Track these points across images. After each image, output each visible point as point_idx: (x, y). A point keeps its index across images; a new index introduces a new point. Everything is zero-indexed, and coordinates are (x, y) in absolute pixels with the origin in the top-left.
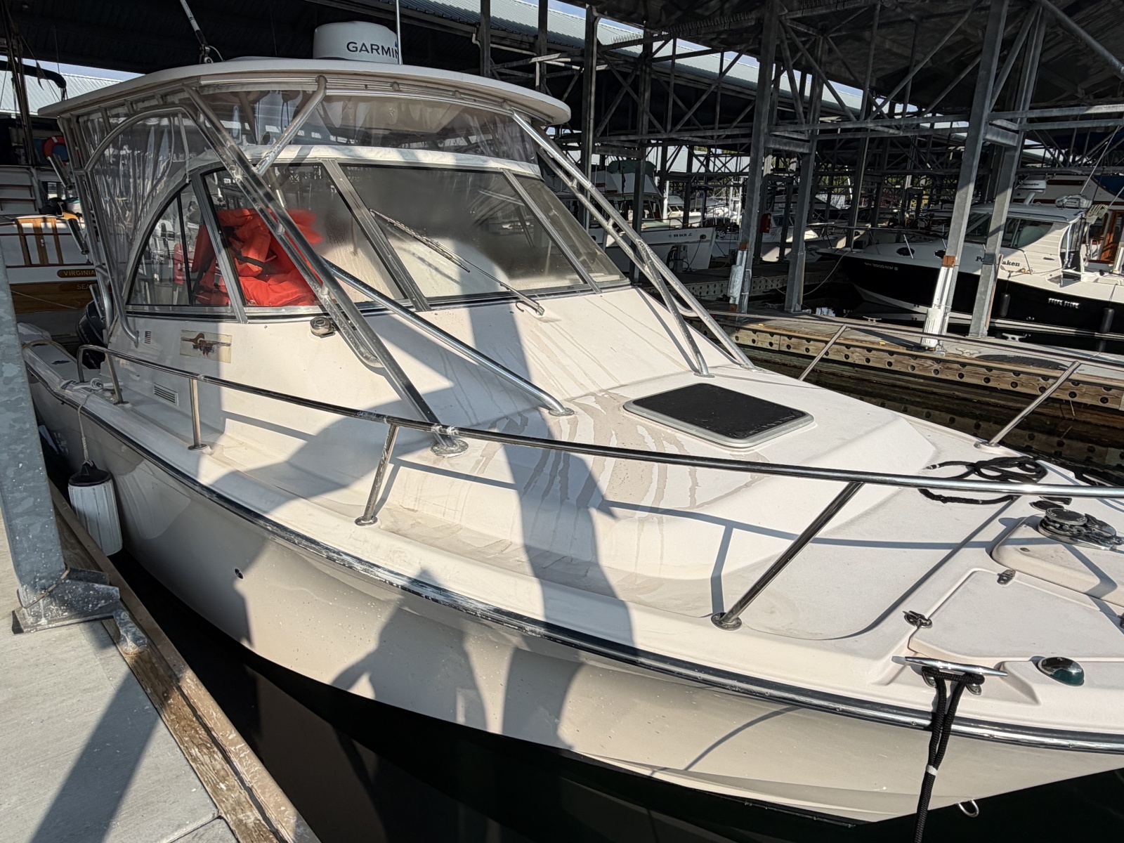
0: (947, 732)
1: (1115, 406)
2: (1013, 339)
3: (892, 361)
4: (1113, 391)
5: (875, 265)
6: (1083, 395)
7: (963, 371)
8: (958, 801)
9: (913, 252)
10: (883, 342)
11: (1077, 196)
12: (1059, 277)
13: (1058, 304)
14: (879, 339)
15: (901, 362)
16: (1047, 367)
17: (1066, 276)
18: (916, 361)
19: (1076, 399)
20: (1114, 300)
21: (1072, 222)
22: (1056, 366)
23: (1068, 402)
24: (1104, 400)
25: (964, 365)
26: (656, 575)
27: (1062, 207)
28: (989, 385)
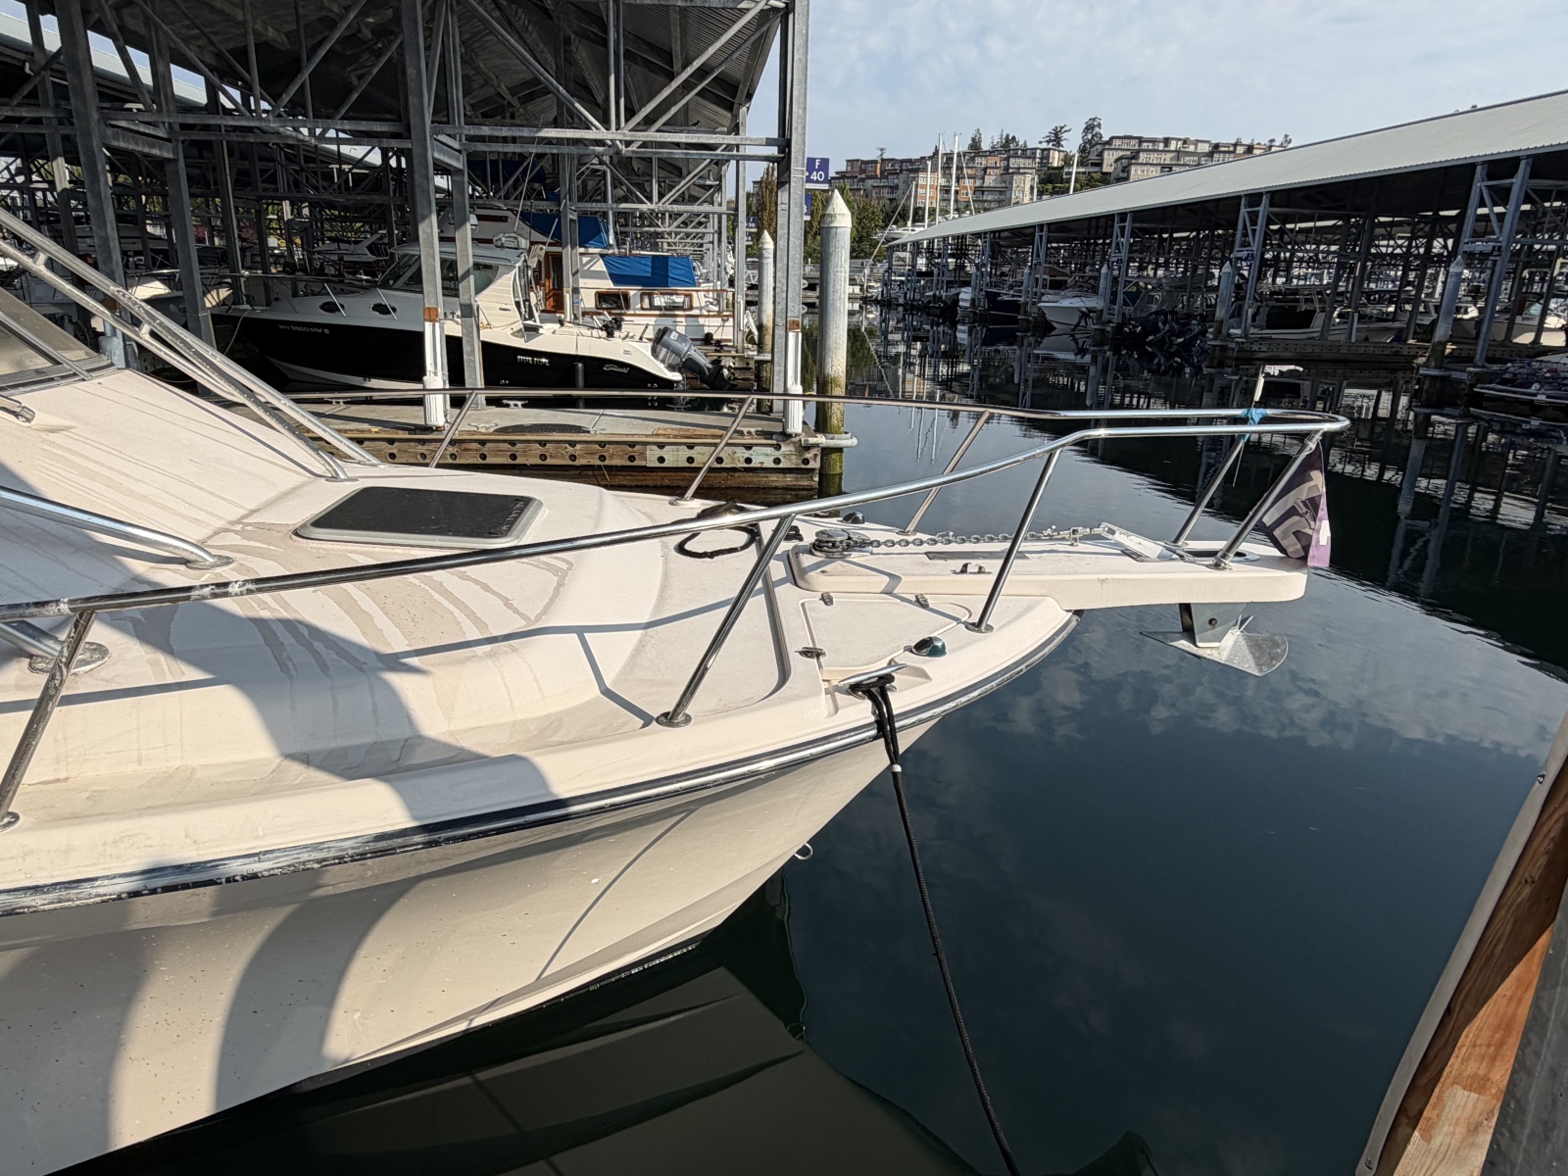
0: (893, 731)
1: (643, 463)
2: (516, 405)
3: (395, 451)
4: (637, 447)
5: (294, 328)
6: (612, 456)
7: (485, 450)
8: (793, 852)
9: (342, 306)
10: (375, 429)
11: (513, 235)
12: (520, 330)
13: (528, 363)
14: (366, 426)
15: (406, 451)
16: (570, 432)
17: (528, 328)
18: (425, 447)
19: (607, 463)
20: (581, 353)
21: (517, 265)
22: (578, 429)
23: (599, 466)
24: (632, 458)
25: (483, 443)
26: (544, 713)
27: (502, 247)
28: (516, 462)
